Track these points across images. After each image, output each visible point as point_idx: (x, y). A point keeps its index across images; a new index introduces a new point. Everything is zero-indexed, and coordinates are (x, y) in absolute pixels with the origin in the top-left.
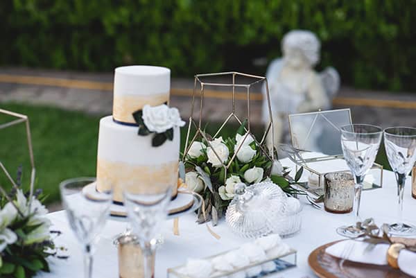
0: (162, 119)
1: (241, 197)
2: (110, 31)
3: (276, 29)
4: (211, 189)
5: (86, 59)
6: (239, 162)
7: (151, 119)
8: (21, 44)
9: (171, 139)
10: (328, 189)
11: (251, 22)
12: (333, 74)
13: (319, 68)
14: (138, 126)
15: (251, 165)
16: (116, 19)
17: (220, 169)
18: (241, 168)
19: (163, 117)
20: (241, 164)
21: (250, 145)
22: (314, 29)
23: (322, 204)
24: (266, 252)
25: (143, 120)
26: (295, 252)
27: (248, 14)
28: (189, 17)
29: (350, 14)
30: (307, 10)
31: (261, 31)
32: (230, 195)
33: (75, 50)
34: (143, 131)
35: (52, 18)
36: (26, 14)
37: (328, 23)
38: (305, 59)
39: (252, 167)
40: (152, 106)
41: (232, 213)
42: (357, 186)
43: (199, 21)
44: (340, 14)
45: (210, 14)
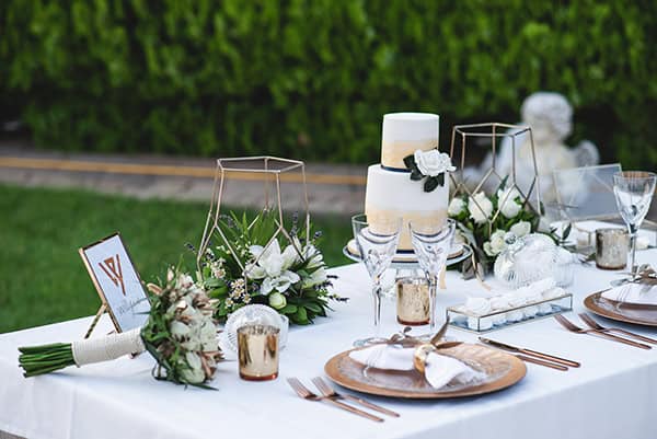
0: (434, 164)
1: (510, 247)
2: (281, 101)
3: (511, 93)
4: (475, 245)
5: (246, 141)
6: (504, 218)
7: (423, 162)
8: (156, 122)
9: (442, 185)
10: (599, 243)
11: (475, 84)
12: (589, 148)
13: (570, 142)
14: (409, 171)
15: (517, 220)
16: (289, 85)
17: (483, 225)
18: (506, 223)
19: (435, 162)
20: (506, 219)
21: (515, 200)
22: (564, 91)
23: (593, 263)
24: (542, 294)
25: (416, 165)
26: (571, 295)
27: (471, 75)
28: (389, 81)
29: (610, 72)
30: (551, 68)
31: (489, 96)
32: (495, 251)
33: (231, 128)
34: (416, 176)
35: (200, 85)
36: (166, 80)
37: (580, 84)
38: (553, 130)
39: (518, 222)
40: (424, 151)
41: (501, 267)
42: (632, 235)
43: (405, 85)
44: (597, 72)
45: (418, 76)
